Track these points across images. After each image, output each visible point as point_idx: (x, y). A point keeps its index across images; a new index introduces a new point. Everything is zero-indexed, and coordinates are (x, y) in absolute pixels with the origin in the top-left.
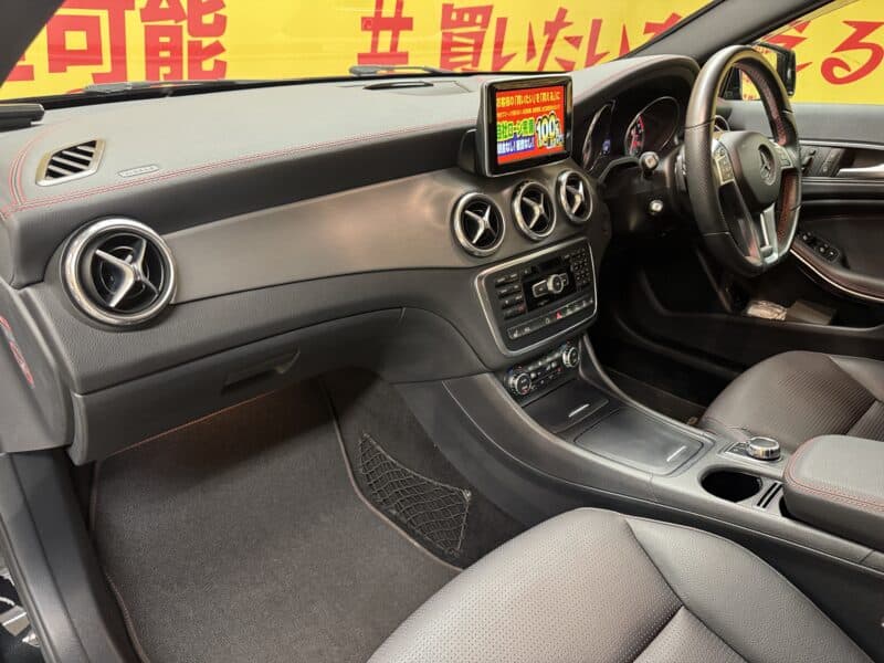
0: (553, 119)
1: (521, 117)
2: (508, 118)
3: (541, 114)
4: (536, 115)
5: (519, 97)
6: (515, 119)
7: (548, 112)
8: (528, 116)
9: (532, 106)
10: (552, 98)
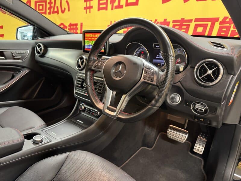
2: (88, 40)
5: (91, 35)
6: (90, 40)
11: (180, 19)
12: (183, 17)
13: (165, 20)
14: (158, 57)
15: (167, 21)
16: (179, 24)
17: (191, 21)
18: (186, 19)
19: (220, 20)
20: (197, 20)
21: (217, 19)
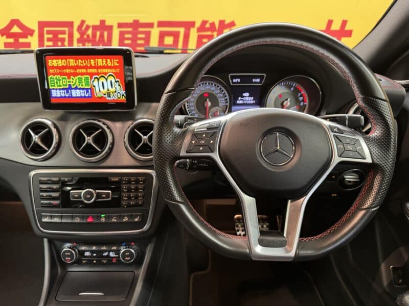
0: (111, 79)
1: (75, 75)
2: (61, 74)
3: (98, 74)
4: (91, 75)
5: (71, 61)
6: (69, 75)
7: (106, 74)
8: (82, 74)
9: (86, 67)
10: (109, 63)
11: (130, 21)
12: (137, 19)
13: (103, 22)
14: (241, 102)
15: (107, 23)
16: (130, 29)
17: (151, 25)
18: (142, 21)
19: (198, 25)
20: (161, 24)
21: (192, 24)
